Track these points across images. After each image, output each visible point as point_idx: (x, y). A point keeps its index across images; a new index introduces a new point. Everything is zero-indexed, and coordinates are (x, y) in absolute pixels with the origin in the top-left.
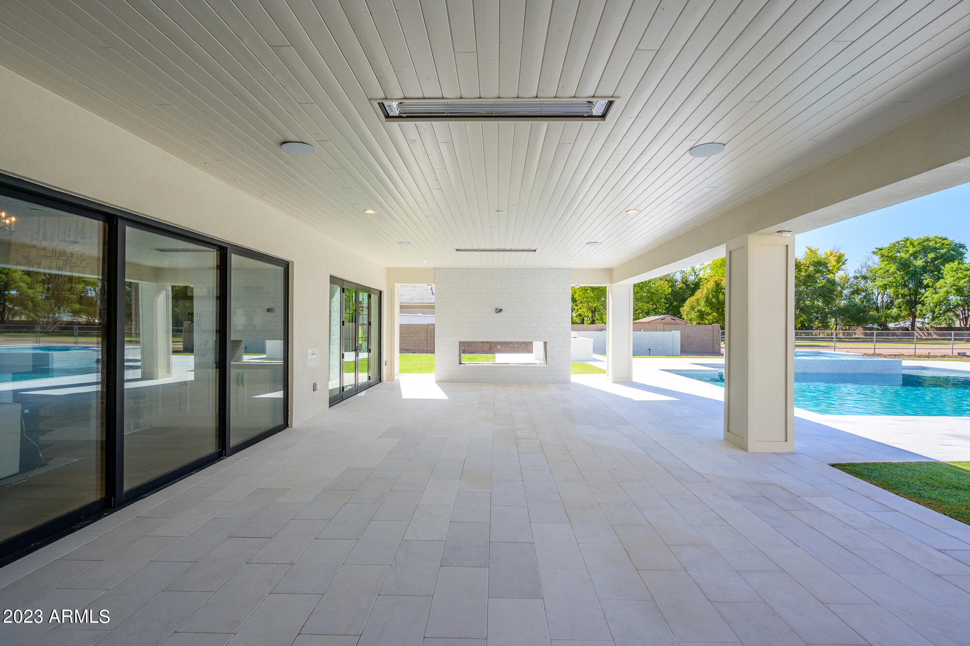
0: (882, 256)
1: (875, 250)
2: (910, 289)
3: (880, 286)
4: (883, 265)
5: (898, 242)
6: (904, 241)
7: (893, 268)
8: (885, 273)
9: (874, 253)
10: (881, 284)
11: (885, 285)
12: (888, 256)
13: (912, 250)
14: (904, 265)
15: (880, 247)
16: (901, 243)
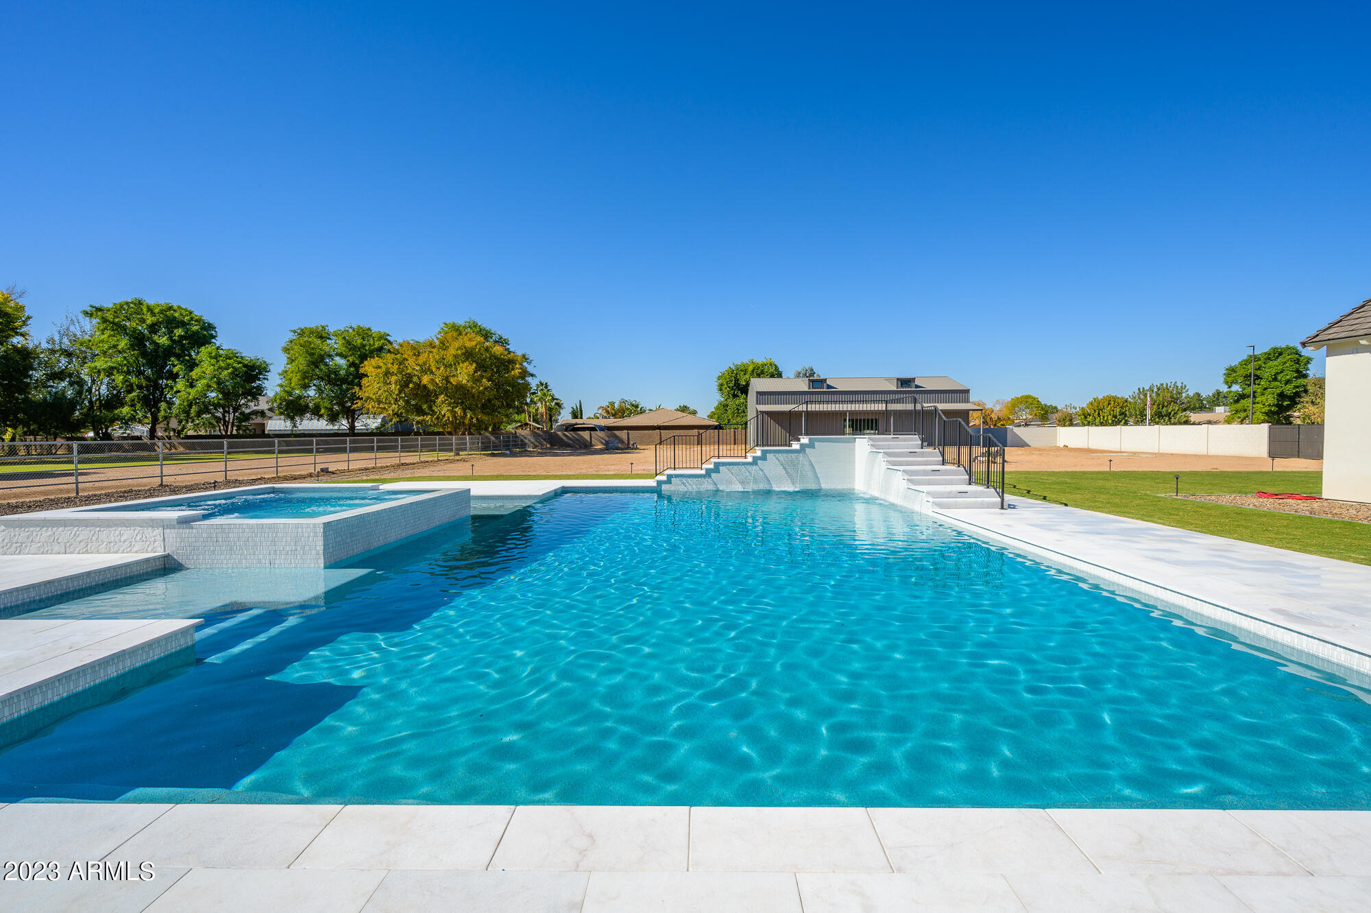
0: (105, 320)
1: (88, 309)
2: (148, 379)
3: (104, 369)
4: (105, 336)
5: (127, 303)
6: (135, 304)
7: (123, 343)
8: (110, 348)
9: (86, 313)
10: (105, 366)
11: (112, 368)
12: (113, 321)
13: (150, 320)
14: (138, 341)
15: (98, 305)
16: (132, 305)
